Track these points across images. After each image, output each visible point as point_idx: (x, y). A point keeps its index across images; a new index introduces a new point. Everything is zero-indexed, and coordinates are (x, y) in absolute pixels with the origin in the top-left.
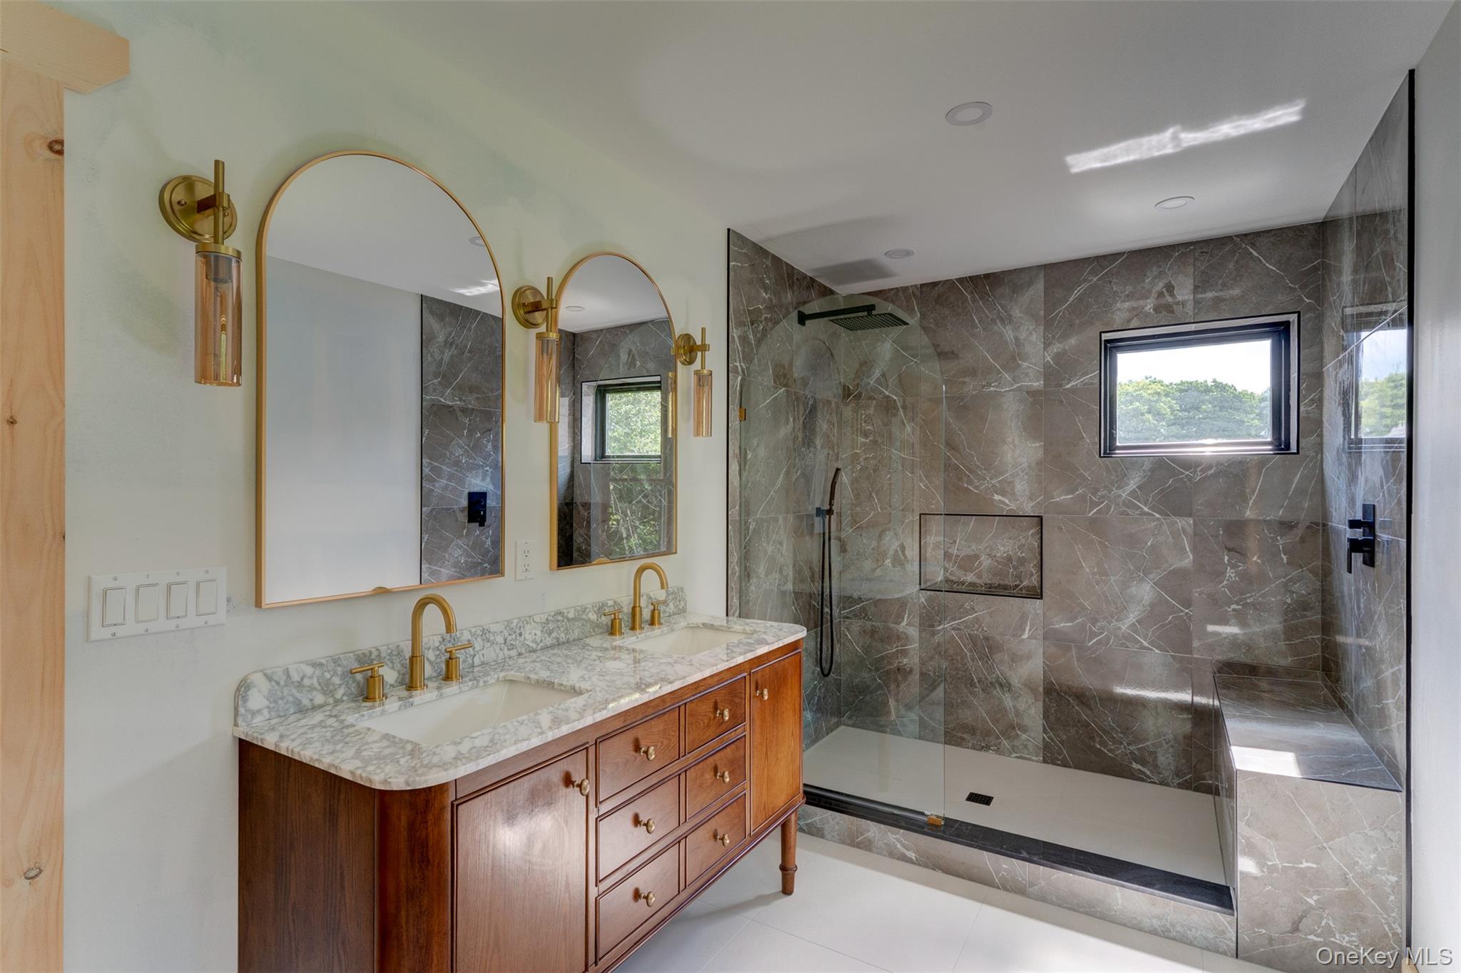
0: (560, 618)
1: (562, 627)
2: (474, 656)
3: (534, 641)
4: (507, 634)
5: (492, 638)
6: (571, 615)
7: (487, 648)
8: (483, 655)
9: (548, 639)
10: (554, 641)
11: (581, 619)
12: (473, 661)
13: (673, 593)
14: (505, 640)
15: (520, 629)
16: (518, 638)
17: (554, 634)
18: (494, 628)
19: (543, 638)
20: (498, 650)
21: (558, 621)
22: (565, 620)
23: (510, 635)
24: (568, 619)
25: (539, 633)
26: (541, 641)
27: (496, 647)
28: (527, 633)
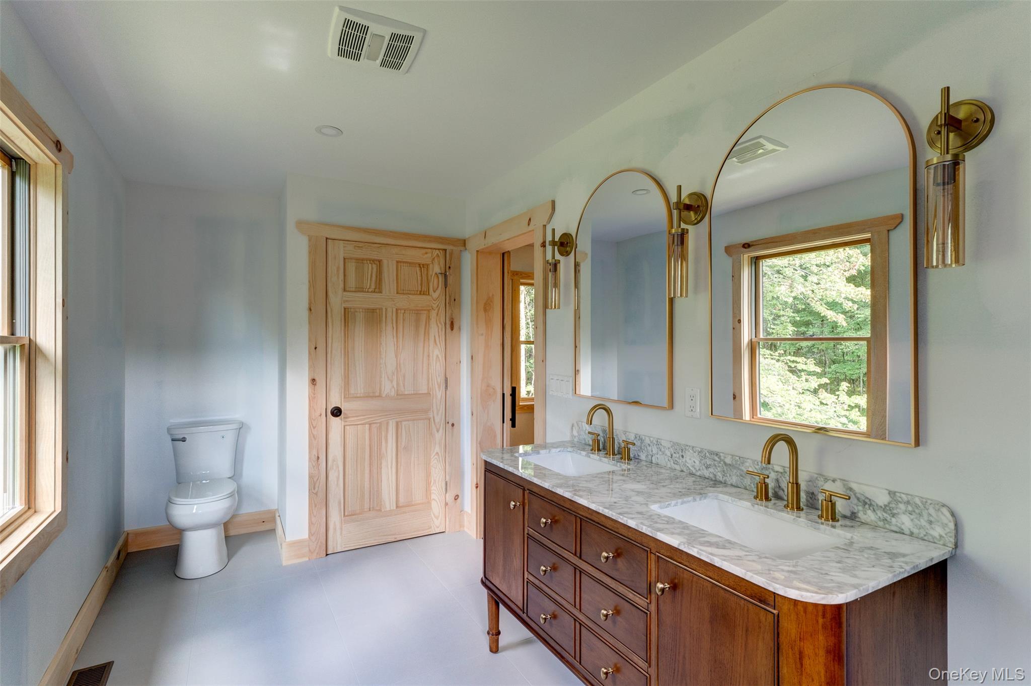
0: (717, 458)
1: (719, 466)
2: (652, 456)
3: (693, 466)
4: (673, 452)
5: (663, 450)
6: (728, 460)
7: (660, 455)
8: (657, 458)
9: (705, 470)
10: (711, 476)
11: (739, 469)
12: (651, 458)
13: (908, 503)
14: (672, 455)
15: (682, 452)
16: (681, 457)
17: (711, 470)
18: (663, 443)
19: (701, 468)
20: (667, 460)
21: (715, 460)
22: (722, 463)
23: (675, 453)
24: (725, 463)
25: (697, 462)
26: (699, 470)
27: (665, 457)
28: (688, 458)
